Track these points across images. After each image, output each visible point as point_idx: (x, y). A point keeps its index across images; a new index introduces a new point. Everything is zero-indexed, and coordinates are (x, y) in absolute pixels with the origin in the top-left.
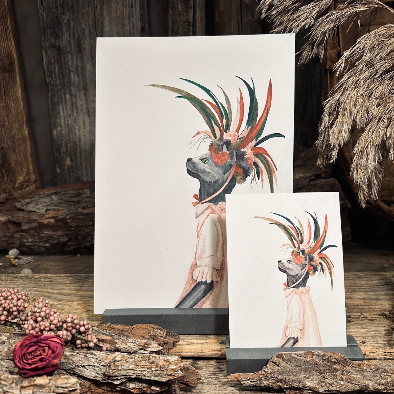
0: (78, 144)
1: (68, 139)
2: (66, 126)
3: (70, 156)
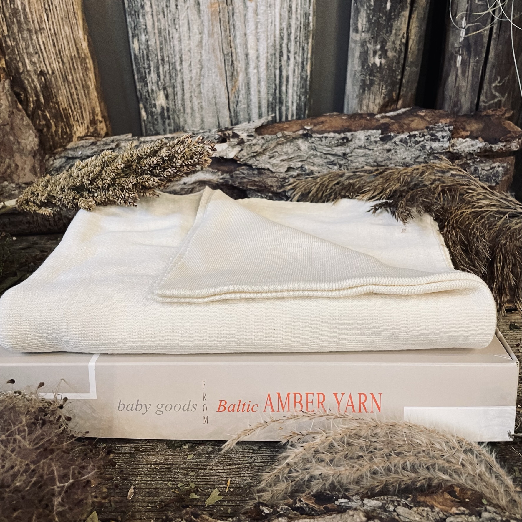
0: (178, 68)
1: (159, 57)
2: (156, 31)
3: (164, 89)
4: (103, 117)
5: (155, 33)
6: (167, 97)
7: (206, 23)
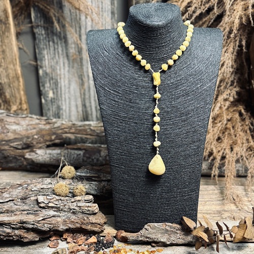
1: (51, 77)
3: (53, 89)
4: (25, 102)
5: (49, 68)
6: (54, 93)
7: (71, 63)
